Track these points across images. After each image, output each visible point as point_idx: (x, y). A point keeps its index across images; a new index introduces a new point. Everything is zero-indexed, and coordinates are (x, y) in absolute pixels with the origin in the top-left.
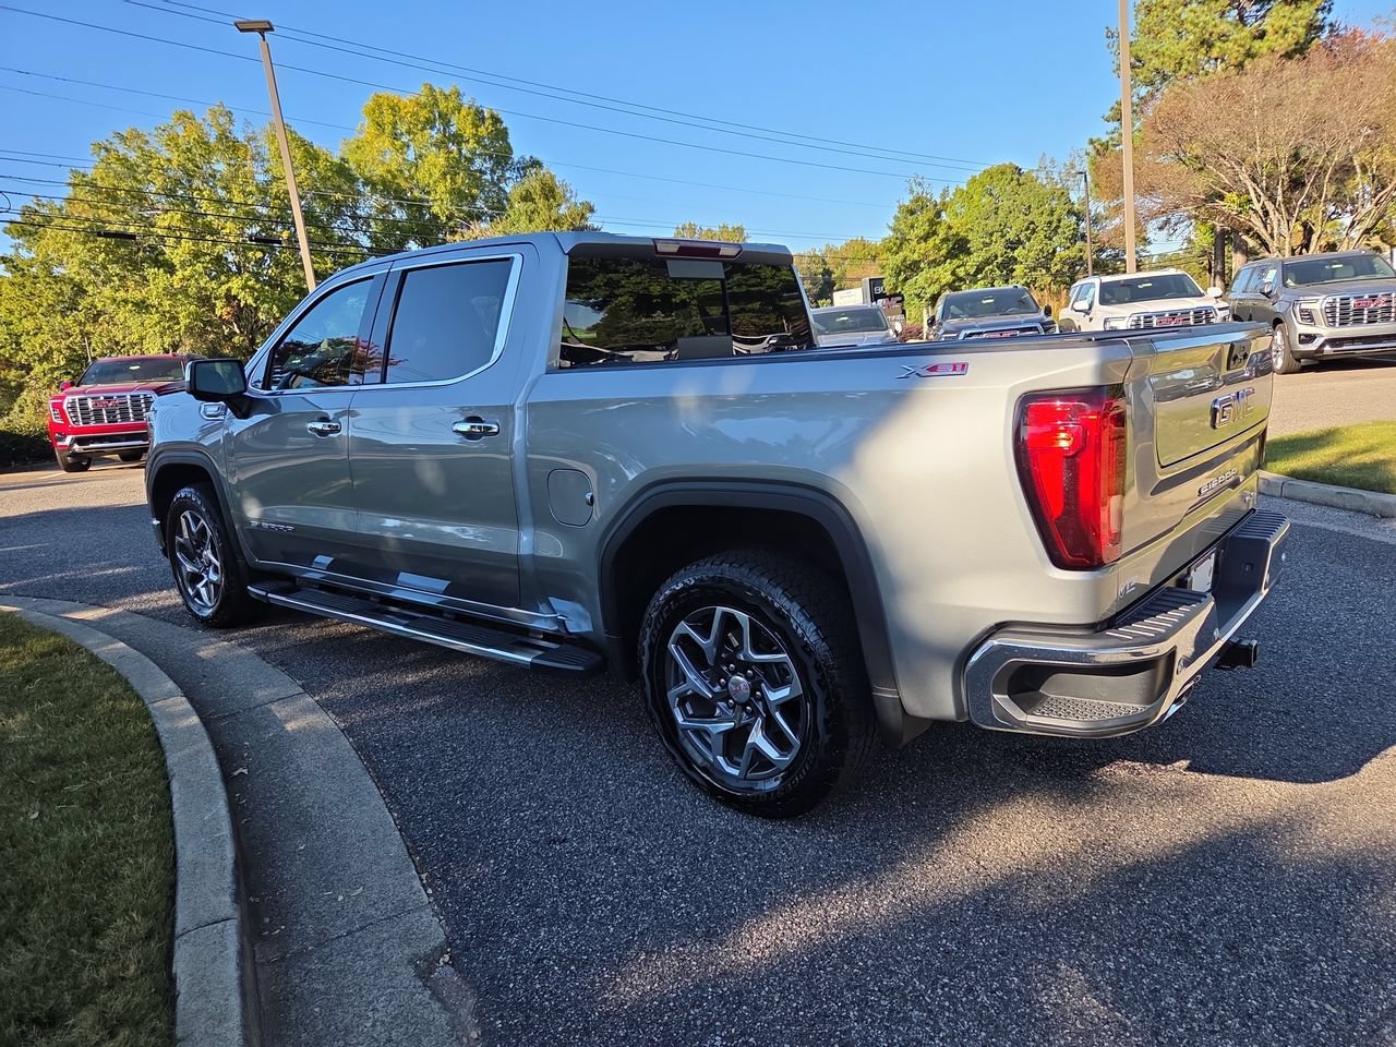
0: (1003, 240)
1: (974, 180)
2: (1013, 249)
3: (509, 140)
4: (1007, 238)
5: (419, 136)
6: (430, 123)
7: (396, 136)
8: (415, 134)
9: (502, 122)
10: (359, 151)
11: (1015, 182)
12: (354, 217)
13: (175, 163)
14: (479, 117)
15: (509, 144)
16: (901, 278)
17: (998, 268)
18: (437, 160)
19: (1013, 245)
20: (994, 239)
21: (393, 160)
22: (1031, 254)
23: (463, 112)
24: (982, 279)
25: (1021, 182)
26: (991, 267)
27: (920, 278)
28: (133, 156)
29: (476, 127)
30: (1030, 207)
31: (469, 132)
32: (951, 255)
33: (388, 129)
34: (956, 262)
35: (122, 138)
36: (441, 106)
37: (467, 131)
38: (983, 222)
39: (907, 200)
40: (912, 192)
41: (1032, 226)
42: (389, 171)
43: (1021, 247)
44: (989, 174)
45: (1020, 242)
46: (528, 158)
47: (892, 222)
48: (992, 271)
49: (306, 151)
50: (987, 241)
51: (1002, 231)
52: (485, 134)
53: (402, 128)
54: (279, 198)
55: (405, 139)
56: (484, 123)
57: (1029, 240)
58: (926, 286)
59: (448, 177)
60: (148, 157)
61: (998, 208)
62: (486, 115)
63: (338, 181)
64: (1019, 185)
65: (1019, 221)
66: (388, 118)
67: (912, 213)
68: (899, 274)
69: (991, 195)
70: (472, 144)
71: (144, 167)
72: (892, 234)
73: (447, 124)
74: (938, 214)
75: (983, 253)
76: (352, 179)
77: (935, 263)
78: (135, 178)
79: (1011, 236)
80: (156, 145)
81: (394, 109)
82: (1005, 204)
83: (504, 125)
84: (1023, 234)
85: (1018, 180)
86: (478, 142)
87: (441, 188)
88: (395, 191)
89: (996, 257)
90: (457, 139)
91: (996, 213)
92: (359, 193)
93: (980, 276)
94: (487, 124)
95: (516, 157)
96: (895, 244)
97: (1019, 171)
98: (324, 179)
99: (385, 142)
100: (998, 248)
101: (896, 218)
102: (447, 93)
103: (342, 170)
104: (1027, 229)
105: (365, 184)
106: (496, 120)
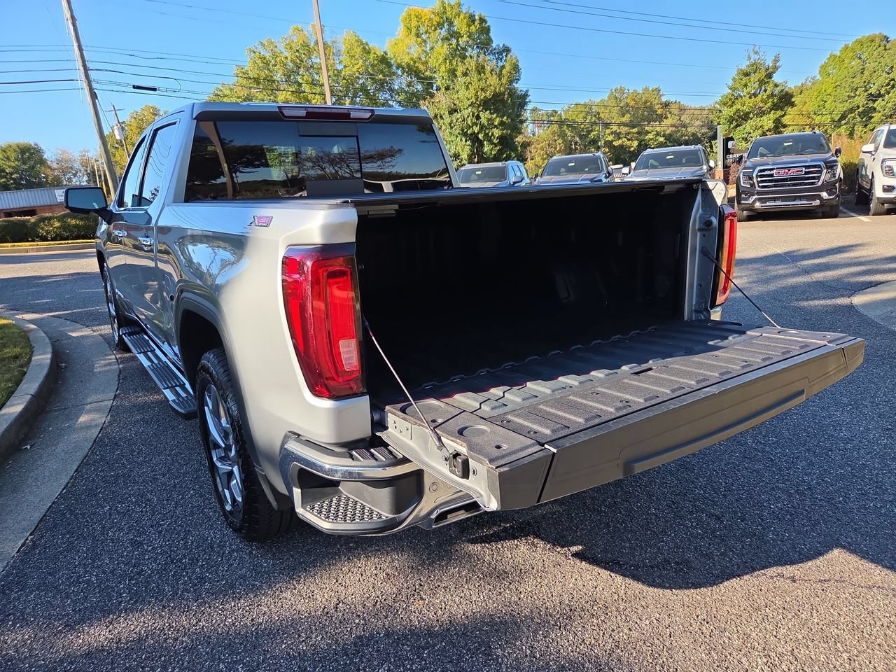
0: (866, 94)
1: (846, 47)
2: (874, 101)
3: (491, 35)
4: (869, 92)
5: (432, 34)
6: (440, 25)
7: (418, 35)
8: (430, 33)
9: (486, 22)
10: (396, 47)
11: (882, 48)
12: (391, 90)
13: (289, 59)
14: (472, 19)
15: (490, 37)
16: (732, 126)
17: (859, 116)
18: (443, 50)
19: (873, 97)
20: (858, 93)
21: (415, 51)
22: (889, 105)
23: (462, 17)
24: (845, 124)
25: (887, 47)
26: (853, 115)
27: (748, 126)
28: (268, 55)
29: (469, 26)
30: (892, 67)
31: (464, 30)
32: (775, 107)
33: (414, 31)
34: (780, 113)
35: (263, 45)
36: (448, 13)
37: (463, 30)
38: (851, 80)
39: (744, 66)
40: (749, 58)
41: (892, 82)
42: (412, 59)
43: (881, 99)
44: (860, 43)
45: (880, 95)
46: (501, 46)
47: (730, 83)
48: (854, 118)
49: (364, 48)
50: (852, 94)
51: (865, 87)
52: (474, 30)
53: (422, 30)
54: (345, 79)
55: (424, 37)
56: (474, 23)
57: (889, 93)
58: (752, 131)
59: (448, 61)
60: (275, 56)
61: (864, 69)
62: (477, 17)
63: (382, 67)
64: (885, 50)
65: (881, 79)
66: (414, 23)
67: (747, 74)
68: (731, 123)
69: (860, 58)
70: (465, 38)
71: (273, 62)
72: (730, 91)
73: (451, 24)
74: (769, 76)
75: (847, 104)
76: (389, 65)
77: (762, 113)
78: (268, 69)
79: (873, 90)
80: (281, 47)
81: (418, 17)
82: (870, 66)
83: (488, 24)
84: (883, 89)
85: (885, 46)
86: (469, 37)
87: (443, 69)
88: (415, 72)
89: (858, 107)
90: (457, 35)
91: (862, 73)
92: (394, 74)
93: (843, 122)
94: (476, 24)
95: (494, 45)
96: (730, 100)
97: (887, 39)
98: (373, 66)
99: (412, 40)
100: (861, 100)
101: (734, 79)
102: (453, 4)
103: (384, 60)
104: (888, 84)
105: (398, 68)
106: (482, 20)
